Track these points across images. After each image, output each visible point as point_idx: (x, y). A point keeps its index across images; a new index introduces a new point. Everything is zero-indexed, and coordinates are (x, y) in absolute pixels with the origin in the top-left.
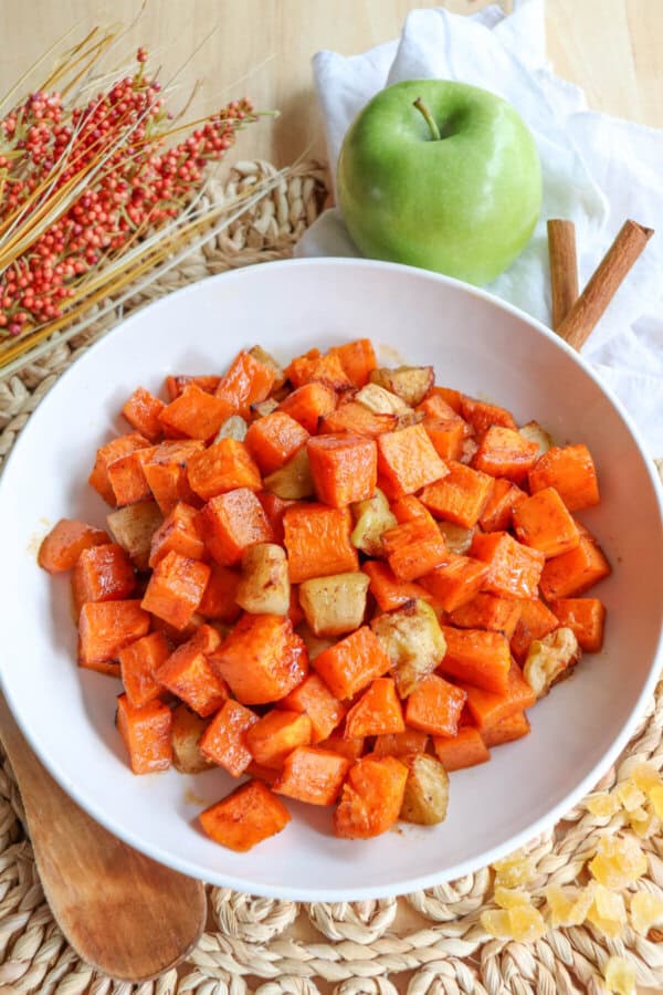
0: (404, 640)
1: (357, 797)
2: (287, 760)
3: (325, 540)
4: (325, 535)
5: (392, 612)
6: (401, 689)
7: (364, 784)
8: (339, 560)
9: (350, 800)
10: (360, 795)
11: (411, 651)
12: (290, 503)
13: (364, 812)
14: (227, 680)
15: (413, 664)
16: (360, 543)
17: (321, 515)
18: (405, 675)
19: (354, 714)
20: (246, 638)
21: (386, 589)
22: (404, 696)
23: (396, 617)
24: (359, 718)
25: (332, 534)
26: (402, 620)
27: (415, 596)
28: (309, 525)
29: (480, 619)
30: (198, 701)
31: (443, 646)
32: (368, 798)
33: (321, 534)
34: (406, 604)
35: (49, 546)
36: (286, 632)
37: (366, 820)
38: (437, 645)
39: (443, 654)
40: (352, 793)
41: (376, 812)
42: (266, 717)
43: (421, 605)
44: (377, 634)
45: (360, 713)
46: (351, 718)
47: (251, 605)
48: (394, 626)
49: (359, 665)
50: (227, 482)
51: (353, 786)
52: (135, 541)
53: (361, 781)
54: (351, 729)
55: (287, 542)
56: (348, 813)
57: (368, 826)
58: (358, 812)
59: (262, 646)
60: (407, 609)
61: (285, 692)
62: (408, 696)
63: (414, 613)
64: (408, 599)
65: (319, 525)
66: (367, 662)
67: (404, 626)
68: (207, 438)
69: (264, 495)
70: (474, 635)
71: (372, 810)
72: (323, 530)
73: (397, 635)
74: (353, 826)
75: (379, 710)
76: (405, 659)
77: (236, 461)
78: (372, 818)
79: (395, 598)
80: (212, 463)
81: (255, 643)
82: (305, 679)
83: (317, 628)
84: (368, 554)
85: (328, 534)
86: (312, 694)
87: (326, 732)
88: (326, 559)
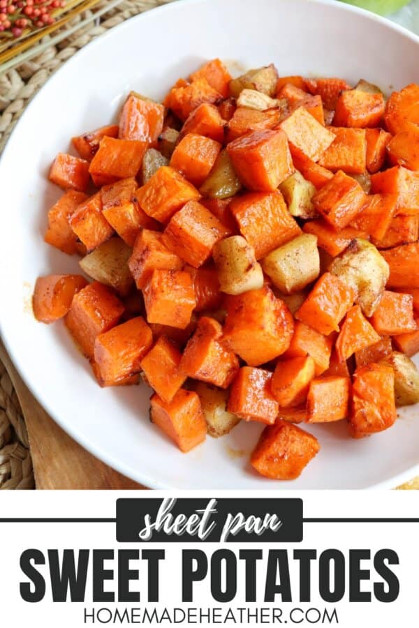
0: (358, 272)
1: (367, 403)
2: (309, 395)
3: (272, 219)
4: (270, 216)
5: (341, 255)
6: (366, 311)
7: (369, 391)
8: (286, 230)
9: (362, 407)
10: (368, 401)
11: (366, 279)
12: (229, 200)
13: (377, 413)
14: (239, 353)
15: (370, 288)
16: (298, 212)
17: (263, 201)
18: (366, 298)
19: (342, 341)
20: (243, 315)
21: (331, 239)
22: (370, 316)
23: (346, 258)
24: (346, 343)
25: (276, 213)
26: (352, 259)
27: (354, 237)
28: (255, 211)
29: (400, 237)
30: (220, 378)
31: (386, 266)
32: (375, 401)
33: (267, 216)
34: (350, 245)
35: (40, 301)
36: (272, 299)
37: (380, 417)
38: (381, 267)
39: (388, 273)
40: (362, 401)
41: (385, 409)
42: (277, 370)
43: (360, 242)
44: (337, 275)
45: (346, 339)
46: (341, 347)
47: (236, 288)
48: (347, 265)
49: (335, 304)
50: (175, 201)
51: (359, 396)
52: (113, 274)
53: (366, 390)
54: (344, 355)
55: (242, 231)
56: (364, 417)
57: (383, 422)
58: (372, 414)
59: (262, 317)
60: (352, 248)
61: (287, 346)
62: (374, 313)
63: (359, 250)
64: (350, 241)
65: (263, 209)
66: (340, 300)
67: (354, 262)
68: (136, 173)
69: (207, 201)
70: (400, 250)
71: (382, 408)
72: (267, 212)
73: (351, 271)
74: (370, 425)
75: (358, 333)
76: (363, 287)
77: (177, 182)
78: (384, 414)
79: (341, 244)
80: (158, 191)
81: (255, 317)
82: (295, 329)
83: (288, 287)
84: (305, 218)
85: (273, 213)
86: (305, 338)
87: (325, 364)
88: (277, 233)
